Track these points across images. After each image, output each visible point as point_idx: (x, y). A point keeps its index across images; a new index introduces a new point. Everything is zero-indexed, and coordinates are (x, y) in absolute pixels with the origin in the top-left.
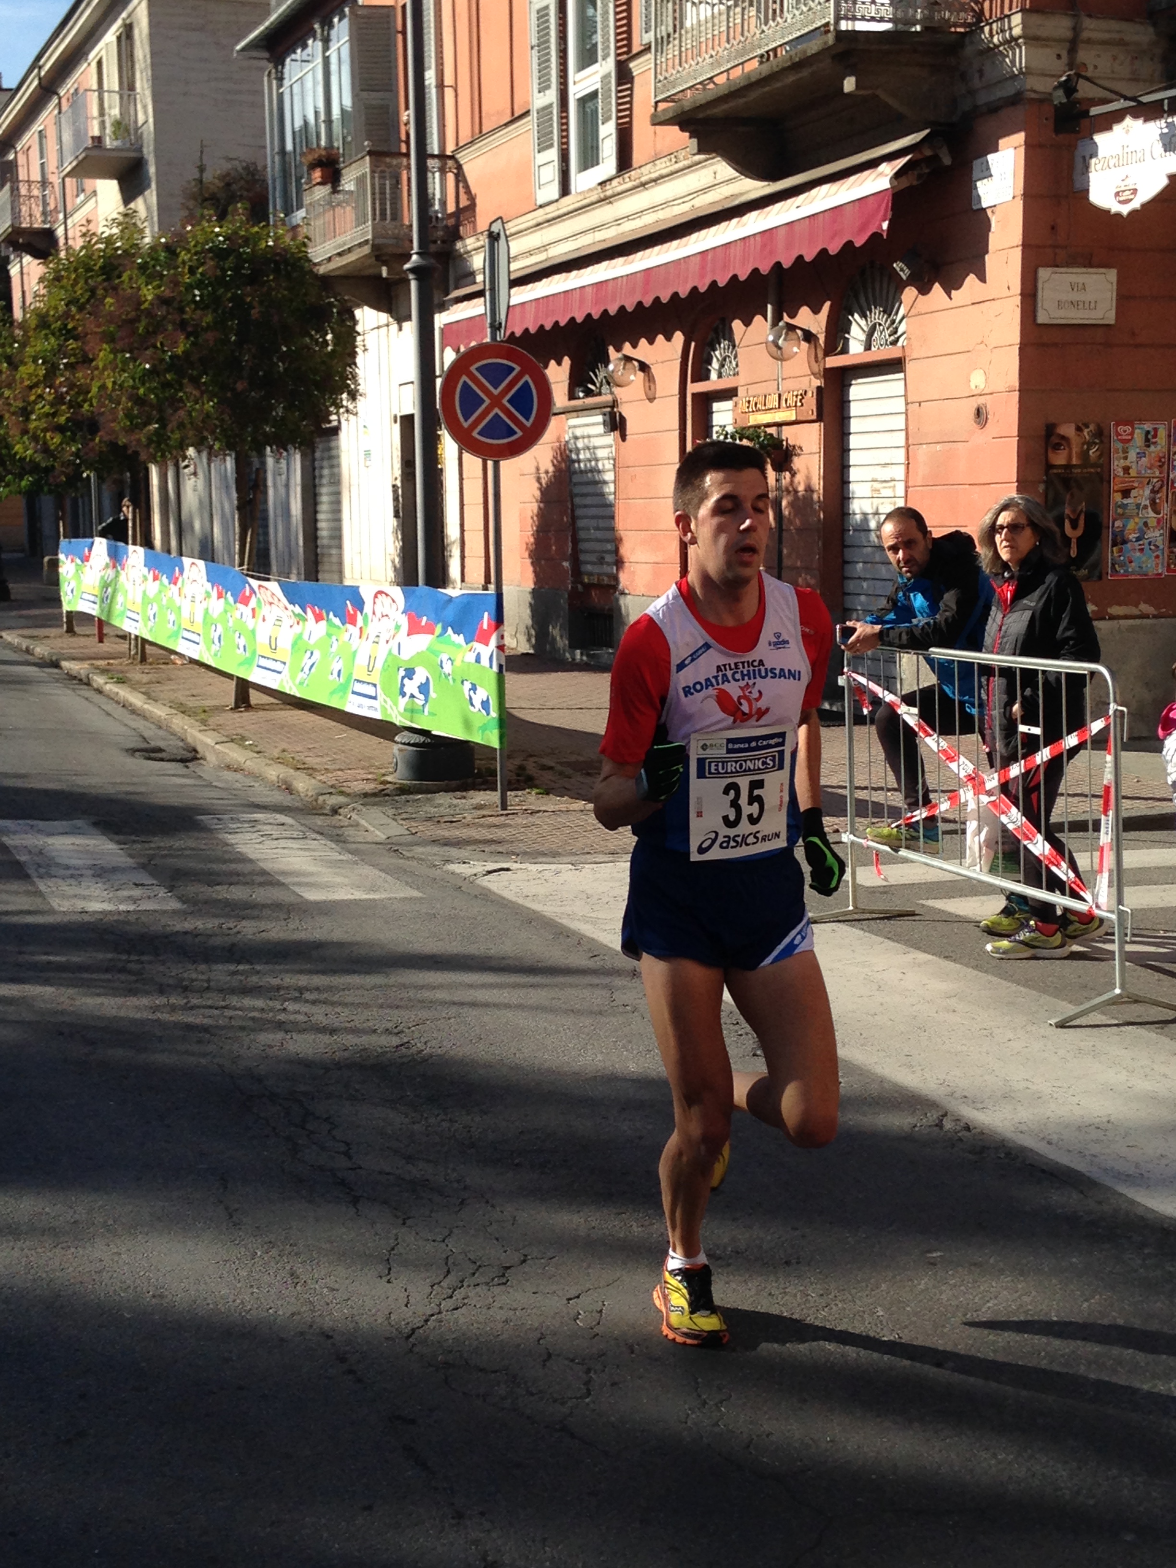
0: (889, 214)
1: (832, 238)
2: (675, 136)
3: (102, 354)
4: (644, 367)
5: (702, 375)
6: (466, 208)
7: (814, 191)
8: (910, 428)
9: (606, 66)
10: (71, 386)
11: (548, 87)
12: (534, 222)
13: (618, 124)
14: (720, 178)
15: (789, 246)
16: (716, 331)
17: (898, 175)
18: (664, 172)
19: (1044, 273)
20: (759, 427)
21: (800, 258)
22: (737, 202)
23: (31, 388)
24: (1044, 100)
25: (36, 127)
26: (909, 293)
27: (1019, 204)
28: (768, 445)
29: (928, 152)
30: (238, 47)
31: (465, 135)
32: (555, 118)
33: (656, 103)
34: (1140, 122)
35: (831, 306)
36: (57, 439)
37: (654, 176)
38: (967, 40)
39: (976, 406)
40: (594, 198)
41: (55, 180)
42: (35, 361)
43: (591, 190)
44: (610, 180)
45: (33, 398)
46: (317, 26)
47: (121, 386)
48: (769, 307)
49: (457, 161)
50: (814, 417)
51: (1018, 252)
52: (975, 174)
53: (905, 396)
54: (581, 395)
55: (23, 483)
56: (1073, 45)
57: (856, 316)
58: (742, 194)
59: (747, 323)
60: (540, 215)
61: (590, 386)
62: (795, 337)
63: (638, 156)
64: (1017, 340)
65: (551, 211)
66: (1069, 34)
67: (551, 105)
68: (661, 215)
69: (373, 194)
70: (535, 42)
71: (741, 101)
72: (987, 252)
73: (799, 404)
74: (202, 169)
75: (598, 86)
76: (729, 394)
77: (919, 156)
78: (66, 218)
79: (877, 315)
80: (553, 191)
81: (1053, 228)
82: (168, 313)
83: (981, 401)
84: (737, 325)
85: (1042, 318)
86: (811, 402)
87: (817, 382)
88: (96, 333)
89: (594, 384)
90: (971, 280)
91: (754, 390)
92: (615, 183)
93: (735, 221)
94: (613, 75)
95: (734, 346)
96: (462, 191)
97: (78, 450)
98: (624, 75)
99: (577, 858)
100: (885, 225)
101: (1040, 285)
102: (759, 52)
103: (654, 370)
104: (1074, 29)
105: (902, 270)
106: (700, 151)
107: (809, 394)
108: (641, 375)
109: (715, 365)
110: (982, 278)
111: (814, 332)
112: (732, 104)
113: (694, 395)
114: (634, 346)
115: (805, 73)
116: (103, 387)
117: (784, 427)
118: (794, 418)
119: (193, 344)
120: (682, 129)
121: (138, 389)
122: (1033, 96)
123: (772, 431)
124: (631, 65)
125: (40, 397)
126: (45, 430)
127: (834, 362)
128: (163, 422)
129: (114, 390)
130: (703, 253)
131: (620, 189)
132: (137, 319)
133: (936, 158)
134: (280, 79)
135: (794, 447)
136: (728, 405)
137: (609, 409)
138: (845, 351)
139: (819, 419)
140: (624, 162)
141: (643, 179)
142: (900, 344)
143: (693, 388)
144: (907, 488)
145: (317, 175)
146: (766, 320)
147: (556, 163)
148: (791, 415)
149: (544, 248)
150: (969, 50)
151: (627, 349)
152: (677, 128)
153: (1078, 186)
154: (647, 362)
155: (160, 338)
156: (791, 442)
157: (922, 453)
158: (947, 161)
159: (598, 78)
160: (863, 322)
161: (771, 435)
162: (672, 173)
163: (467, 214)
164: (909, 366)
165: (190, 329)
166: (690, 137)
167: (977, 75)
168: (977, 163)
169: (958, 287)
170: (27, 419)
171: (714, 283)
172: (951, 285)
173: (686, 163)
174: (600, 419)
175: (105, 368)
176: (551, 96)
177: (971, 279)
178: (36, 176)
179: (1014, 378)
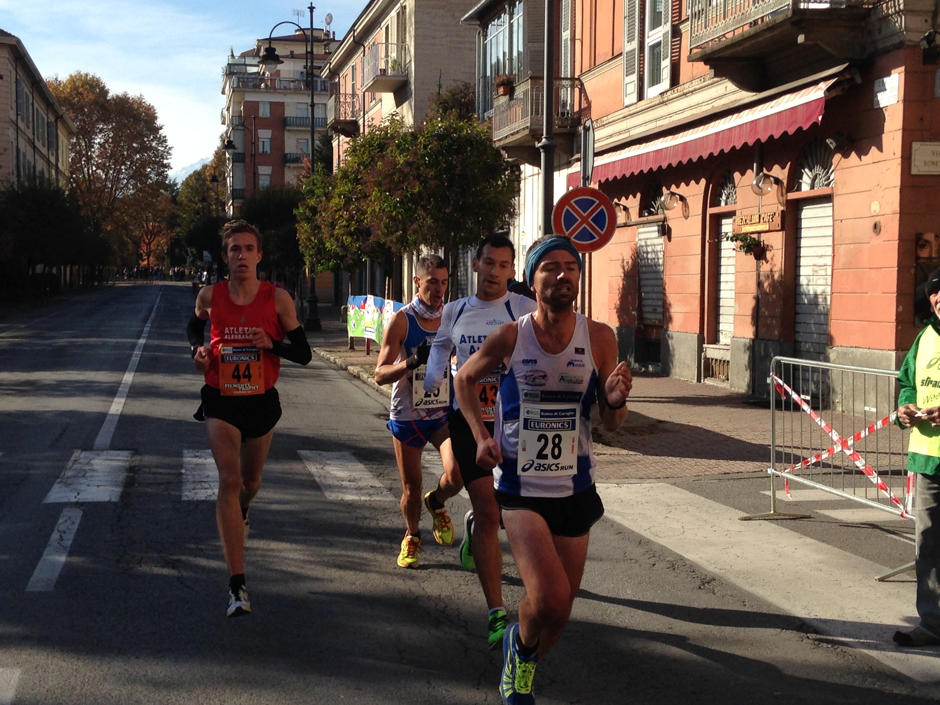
0: (823, 112)
1: (790, 126)
2: (702, 68)
3: (374, 193)
4: (682, 199)
5: (716, 203)
6: (585, 109)
7: (781, 98)
8: (835, 235)
9: (666, 28)
10: (358, 210)
11: (634, 39)
12: (622, 116)
13: (671, 60)
14: (729, 90)
15: (766, 129)
16: (725, 177)
17: (829, 90)
18: (697, 87)
19: (916, 145)
20: (747, 234)
21: (772, 137)
22: (737, 105)
23: (336, 211)
24: (916, 46)
25: (351, 63)
26: (837, 157)
27: (901, 106)
28: (751, 244)
29: (848, 76)
30: (462, 19)
31: (586, 67)
32: (637, 57)
33: (691, 50)
35: (791, 165)
36: (349, 240)
37: (691, 89)
38: (872, 12)
39: (874, 222)
40: (657, 102)
41: (360, 93)
42: (339, 197)
43: (654, 97)
44: (666, 92)
45: (337, 217)
46: (506, 6)
47: (384, 210)
48: (755, 164)
49: (581, 81)
50: (779, 228)
51: (900, 133)
52: (876, 89)
53: (833, 216)
54: (646, 214)
55: (330, 264)
56: (935, 14)
57: (806, 170)
58: (740, 100)
59: (743, 174)
60: (626, 111)
61: (652, 209)
62: (769, 181)
63: (683, 78)
64: (899, 184)
65: (632, 109)
66: (933, 8)
67: (634, 50)
68: (695, 111)
69: (532, 100)
70: (626, 14)
71: (739, 48)
72: (883, 133)
73: (771, 220)
74: (440, 86)
75: (661, 39)
76: (731, 214)
77: (843, 78)
78: (364, 114)
79: (817, 168)
80: (633, 98)
81: (921, 119)
82: (411, 170)
83: (877, 219)
84: (737, 175)
85: (914, 171)
86: (778, 220)
87: (782, 208)
88: (372, 182)
89: (654, 208)
91: (745, 212)
92: (669, 93)
93: (736, 115)
94: (670, 32)
95: (735, 187)
96: (583, 98)
97: (360, 245)
98: (676, 32)
99: (620, 480)
100: (820, 118)
101: (913, 153)
102: (750, 21)
103: (688, 200)
104: (936, 5)
105: (831, 143)
106: (715, 76)
107: (777, 215)
108: (680, 203)
109: (724, 197)
110: (880, 149)
111: (781, 178)
112: (734, 50)
113: (710, 215)
114: (678, 187)
115: (776, 32)
116: (374, 211)
117: (762, 234)
118: (767, 229)
119: (424, 187)
120: (706, 64)
121: (392, 212)
122: (910, 43)
123: (755, 236)
124: (681, 27)
125: (341, 216)
126: (343, 235)
127: (792, 196)
128: (405, 231)
129: (379, 212)
130: (717, 134)
131: (671, 97)
132: (394, 174)
133: (852, 79)
134: (485, 36)
135: (768, 246)
136: (730, 221)
137: (661, 223)
138: (799, 189)
139: (782, 229)
140: (675, 81)
141: (685, 91)
142: (831, 186)
143: (711, 211)
144: (833, 270)
145: (501, 90)
146: (753, 171)
147: (636, 82)
148: (765, 227)
149: (628, 130)
150: (873, 19)
151: (673, 188)
152: (703, 63)
153: (937, 95)
154: (684, 196)
155: (406, 184)
156: (766, 243)
157: (842, 250)
158: (859, 81)
159: (661, 34)
160: (810, 174)
161: (754, 239)
162: (702, 88)
163: (586, 111)
164: (836, 199)
165: (422, 179)
166: (710, 69)
167: (877, 32)
168: (877, 83)
169: (866, 154)
170: (334, 229)
171: (722, 151)
172: (862, 152)
173: (710, 82)
174: (656, 228)
175: (375, 201)
176: (635, 45)
177: (874, 150)
178: (349, 91)
179: (896, 207)
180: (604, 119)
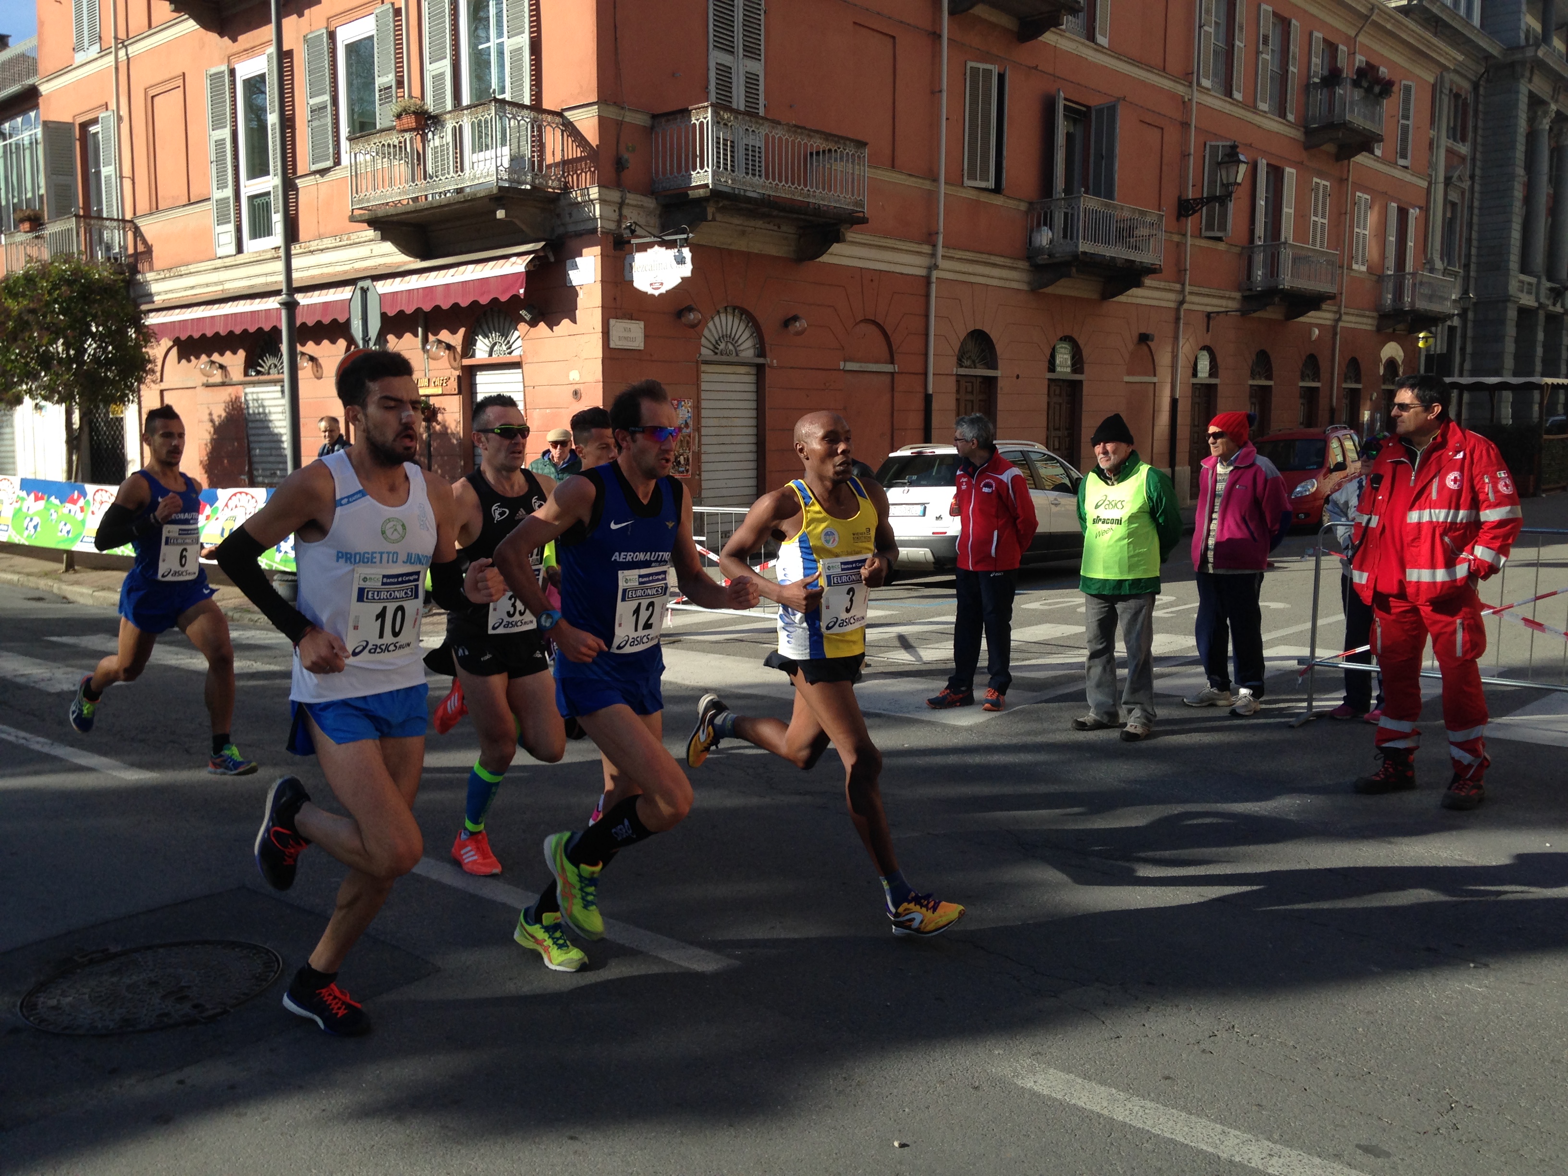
0: (524, 285)
2: (333, 226)
6: (144, 253)
7: (462, 268)
8: (527, 400)
9: (273, 180)
11: (224, 187)
12: (213, 267)
14: (375, 253)
15: (446, 297)
17: (528, 265)
18: (330, 246)
19: (612, 322)
21: (455, 304)
22: (402, 268)
24: (607, 232)
27: (598, 285)
29: (542, 254)
31: (143, 209)
32: (232, 206)
33: (354, 209)
34: (664, 249)
35: (464, 331)
37: (322, 247)
38: (562, 197)
39: (574, 390)
40: (269, 255)
43: (264, 251)
44: (279, 247)
48: (420, 329)
49: (134, 224)
50: (456, 392)
51: (599, 310)
52: (568, 267)
53: (524, 383)
54: (253, 374)
56: (621, 205)
57: (481, 337)
58: (397, 264)
59: (399, 337)
60: (218, 263)
61: (259, 368)
62: (439, 347)
63: (303, 235)
64: (601, 356)
65: (228, 261)
66: (620, 200)
67: (225, 198)
68: (326, 270)
69: (78, 241)
70: (213, 158)
72: (578, 308)
73: (446, 385)
75: (268, 190)
77: (536, 255)
79: (495, 336)
80: (232, 249)
81: (616, 299)
83: (576, 387)
84: (391, 339)
85: (612, 345)
86: (453, 385)
87: (457, 373)
89: (262, 367)
90: (566, 322)
93: (398, 279)
94: (280, 185)
96: (139, 243)
98: (289, 185)
100: (522, 291)
101: (611, 328)
103: (321, 361)
104: (622, 197)
105: (523, 314)
107: (452, 379)
108: (310, 363)
110: (574, 321)
111: (454, 345)
117: (433, 398)
118: (440, 392)
120: (370, 226)
122: (603, 229)
124: (296, 181)
127: (466, 362)
133: (546, 257)
135: (439, 409)
138: (473, 356)
139: (459, 393)
140: (292, 237)
141: (312, 249)
142: (513, 354)
146: (415, 335)
147: (231, 233)
148: (438, 391)
149: (221, 283)
150: (563, 202)
152: (367, 225)
153: (627, 278)
154: (316, 356)
156: (436, 406)
158: (552, 259)
159: (266, 185)
160: (486, 341)
163: (144, 256)
164: (524, 366)
166: (376, 231)
167: (568, 216)
168: (569, 262)
169: (558, 324)
172: (551, 325)
173: (349, 242)
174: (278, 388)
176: (229, 192)
179: (599, 375)
180: (182, 268)
